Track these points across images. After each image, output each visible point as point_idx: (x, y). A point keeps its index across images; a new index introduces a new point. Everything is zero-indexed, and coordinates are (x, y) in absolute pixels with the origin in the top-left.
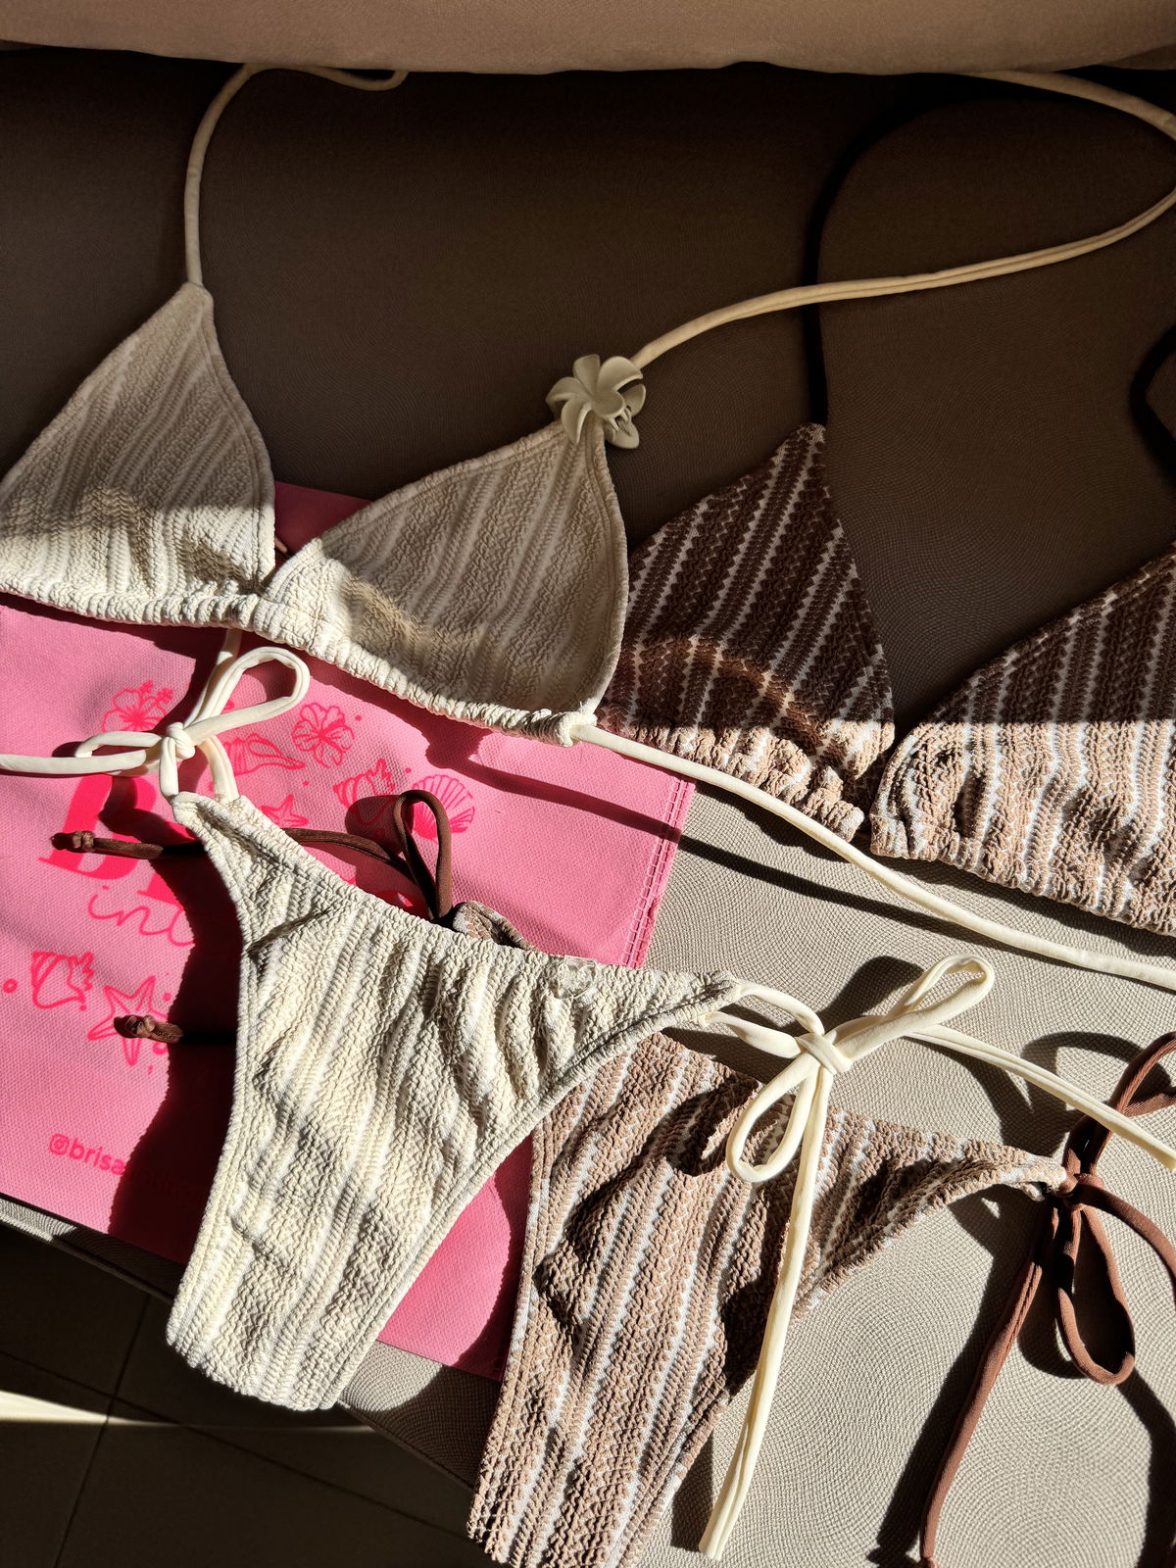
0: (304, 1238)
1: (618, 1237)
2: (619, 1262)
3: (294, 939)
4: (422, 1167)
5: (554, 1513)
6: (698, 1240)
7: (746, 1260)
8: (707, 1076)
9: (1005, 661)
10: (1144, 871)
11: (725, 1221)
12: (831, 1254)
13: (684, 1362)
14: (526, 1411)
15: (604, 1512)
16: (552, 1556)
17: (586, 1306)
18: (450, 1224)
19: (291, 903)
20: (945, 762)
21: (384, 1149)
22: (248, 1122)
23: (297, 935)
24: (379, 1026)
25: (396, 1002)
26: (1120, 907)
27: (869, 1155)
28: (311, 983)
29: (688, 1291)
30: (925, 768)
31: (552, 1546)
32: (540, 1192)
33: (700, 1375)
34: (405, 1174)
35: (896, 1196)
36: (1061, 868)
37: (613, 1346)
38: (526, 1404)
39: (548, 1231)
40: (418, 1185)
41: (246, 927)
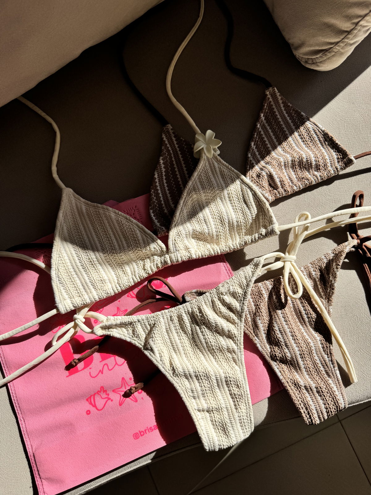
0: (216, 399)
1: (281, 334)
2: (287, 339)
3: (154, 336)
4: (227, 359)
5: (321, 402)
6: (297, 320)
7: (311, 315)
8: (269, 285)
9: (252, 146)
10: (317, 167)
11: (299, 311)
12: (326, 298)
13: (317, 347)
14: (295, 388)
15: (331, 391)
16: (329, 410)
17: (288, 355)
18: (244, 365)
19: (144, 330)
20: (260, 177)
21: (215, 363)
22: (181, 385)
23: (153, 335)
24: (189, 338)
25: (188, 330)
26: (319, 178)
27: (315, 271)
28: (165, 343)
29: (305, 332)
30: (257, 182)
31: (327, 408)
32: (256, 341)
33: (322, 347)
34: (225, 364)
35: (328, 274)
36: (300, 180)
37: (301, 358)
38: (294, 387)
39: (265, 347)
40: (230, 364)
41: (138, 345)
